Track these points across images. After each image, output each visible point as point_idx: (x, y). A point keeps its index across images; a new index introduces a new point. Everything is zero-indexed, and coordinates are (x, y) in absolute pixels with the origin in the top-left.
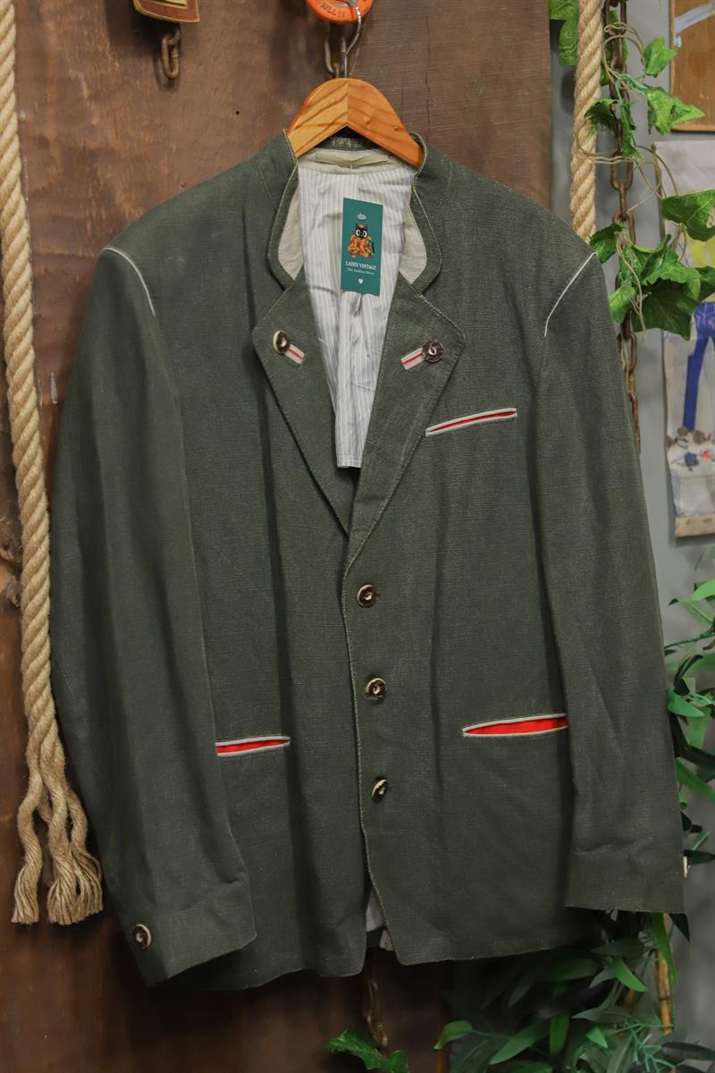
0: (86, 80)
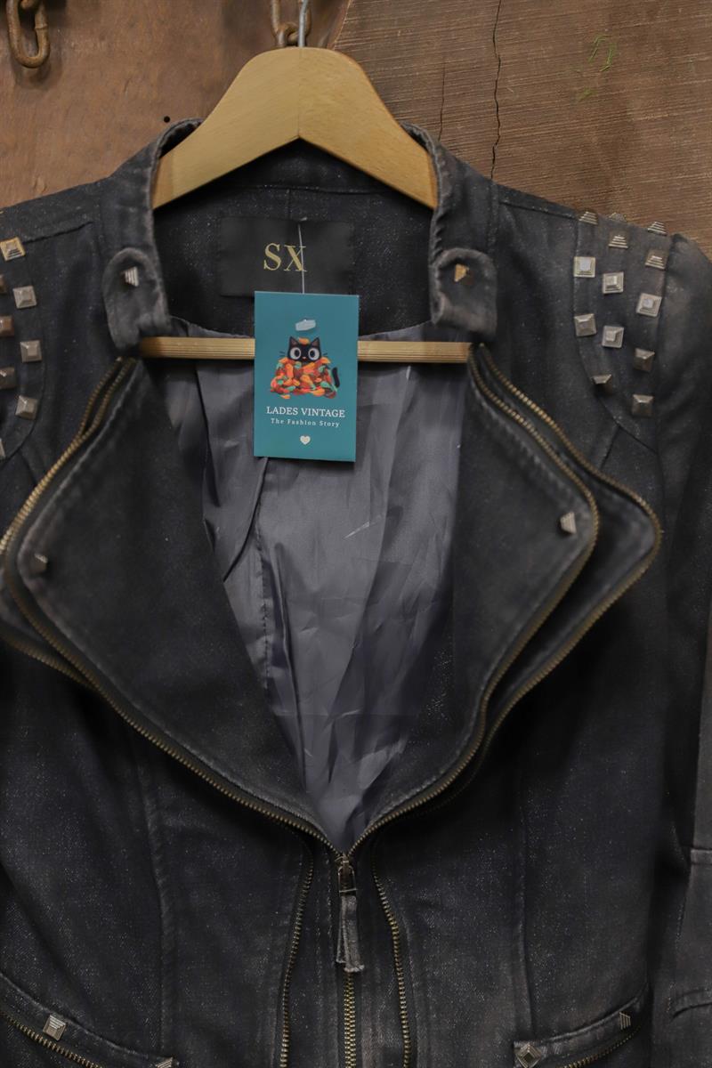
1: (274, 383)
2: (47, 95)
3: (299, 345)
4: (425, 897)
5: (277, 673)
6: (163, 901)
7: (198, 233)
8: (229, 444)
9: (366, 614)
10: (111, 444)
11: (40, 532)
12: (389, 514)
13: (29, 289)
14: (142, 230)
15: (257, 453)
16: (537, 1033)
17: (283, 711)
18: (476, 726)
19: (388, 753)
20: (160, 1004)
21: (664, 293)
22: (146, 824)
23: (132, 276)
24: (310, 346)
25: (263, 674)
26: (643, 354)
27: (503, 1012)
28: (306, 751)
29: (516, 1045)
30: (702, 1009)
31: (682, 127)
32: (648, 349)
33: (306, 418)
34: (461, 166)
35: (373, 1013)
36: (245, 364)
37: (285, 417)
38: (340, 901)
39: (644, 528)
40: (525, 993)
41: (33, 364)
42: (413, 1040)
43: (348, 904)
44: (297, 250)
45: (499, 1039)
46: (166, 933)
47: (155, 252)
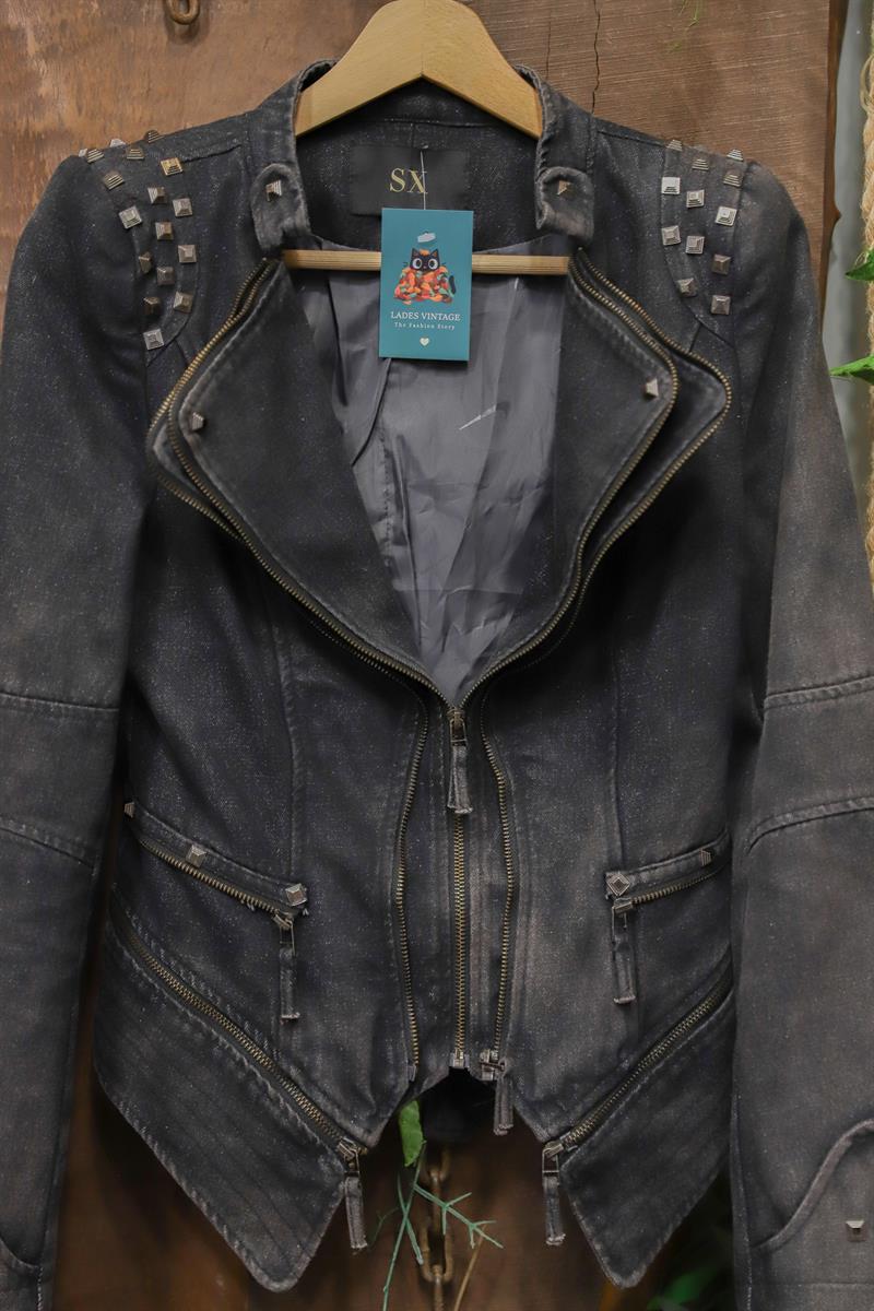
0: (35, 28)
1: (397, 291)
2: (197, 50)
3: (420, 256)
4: (527, 753)
5: (397, 552)
6: (294, 745)
7: (334, 158)
8: (357, 347)
9: (477, 497)
10: (258, 329)
11: (198, 395)
12: (499, 407)
13: (187, 200)
14: (286, 149)
15: (381, 355)
16: (625, 865)
17: (402, 585)
18: (573, 576)
19: (495, 627)
20: (290, 835)
21: (739, 206)
22: (279, 676)
23: (277, 187)
24: (429, 257)
25: (384, 553)
26: (721, 259)
27: (597, 846)
28: (423, 624)
29: (608, 874)
30: (772, 834)
31: (760, 76)
32: (725, 254)
33: (426, 322)
34: (564, 101)
35: (480, 855)
36: (372, 275)
37: (407, 321)
38: (451, 750)
39: (717, 392)
40: (616, 828)
41: (189, 265)
42: (516, 876)
43: (459, 753)
44: (419, 175)
45: (592, 870)
46: (296, 771)
47: (297, 167)
